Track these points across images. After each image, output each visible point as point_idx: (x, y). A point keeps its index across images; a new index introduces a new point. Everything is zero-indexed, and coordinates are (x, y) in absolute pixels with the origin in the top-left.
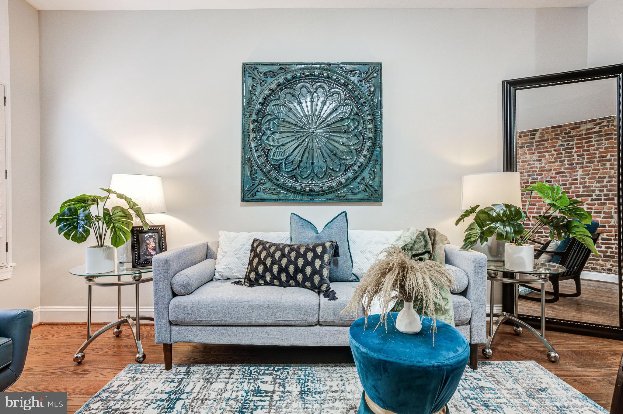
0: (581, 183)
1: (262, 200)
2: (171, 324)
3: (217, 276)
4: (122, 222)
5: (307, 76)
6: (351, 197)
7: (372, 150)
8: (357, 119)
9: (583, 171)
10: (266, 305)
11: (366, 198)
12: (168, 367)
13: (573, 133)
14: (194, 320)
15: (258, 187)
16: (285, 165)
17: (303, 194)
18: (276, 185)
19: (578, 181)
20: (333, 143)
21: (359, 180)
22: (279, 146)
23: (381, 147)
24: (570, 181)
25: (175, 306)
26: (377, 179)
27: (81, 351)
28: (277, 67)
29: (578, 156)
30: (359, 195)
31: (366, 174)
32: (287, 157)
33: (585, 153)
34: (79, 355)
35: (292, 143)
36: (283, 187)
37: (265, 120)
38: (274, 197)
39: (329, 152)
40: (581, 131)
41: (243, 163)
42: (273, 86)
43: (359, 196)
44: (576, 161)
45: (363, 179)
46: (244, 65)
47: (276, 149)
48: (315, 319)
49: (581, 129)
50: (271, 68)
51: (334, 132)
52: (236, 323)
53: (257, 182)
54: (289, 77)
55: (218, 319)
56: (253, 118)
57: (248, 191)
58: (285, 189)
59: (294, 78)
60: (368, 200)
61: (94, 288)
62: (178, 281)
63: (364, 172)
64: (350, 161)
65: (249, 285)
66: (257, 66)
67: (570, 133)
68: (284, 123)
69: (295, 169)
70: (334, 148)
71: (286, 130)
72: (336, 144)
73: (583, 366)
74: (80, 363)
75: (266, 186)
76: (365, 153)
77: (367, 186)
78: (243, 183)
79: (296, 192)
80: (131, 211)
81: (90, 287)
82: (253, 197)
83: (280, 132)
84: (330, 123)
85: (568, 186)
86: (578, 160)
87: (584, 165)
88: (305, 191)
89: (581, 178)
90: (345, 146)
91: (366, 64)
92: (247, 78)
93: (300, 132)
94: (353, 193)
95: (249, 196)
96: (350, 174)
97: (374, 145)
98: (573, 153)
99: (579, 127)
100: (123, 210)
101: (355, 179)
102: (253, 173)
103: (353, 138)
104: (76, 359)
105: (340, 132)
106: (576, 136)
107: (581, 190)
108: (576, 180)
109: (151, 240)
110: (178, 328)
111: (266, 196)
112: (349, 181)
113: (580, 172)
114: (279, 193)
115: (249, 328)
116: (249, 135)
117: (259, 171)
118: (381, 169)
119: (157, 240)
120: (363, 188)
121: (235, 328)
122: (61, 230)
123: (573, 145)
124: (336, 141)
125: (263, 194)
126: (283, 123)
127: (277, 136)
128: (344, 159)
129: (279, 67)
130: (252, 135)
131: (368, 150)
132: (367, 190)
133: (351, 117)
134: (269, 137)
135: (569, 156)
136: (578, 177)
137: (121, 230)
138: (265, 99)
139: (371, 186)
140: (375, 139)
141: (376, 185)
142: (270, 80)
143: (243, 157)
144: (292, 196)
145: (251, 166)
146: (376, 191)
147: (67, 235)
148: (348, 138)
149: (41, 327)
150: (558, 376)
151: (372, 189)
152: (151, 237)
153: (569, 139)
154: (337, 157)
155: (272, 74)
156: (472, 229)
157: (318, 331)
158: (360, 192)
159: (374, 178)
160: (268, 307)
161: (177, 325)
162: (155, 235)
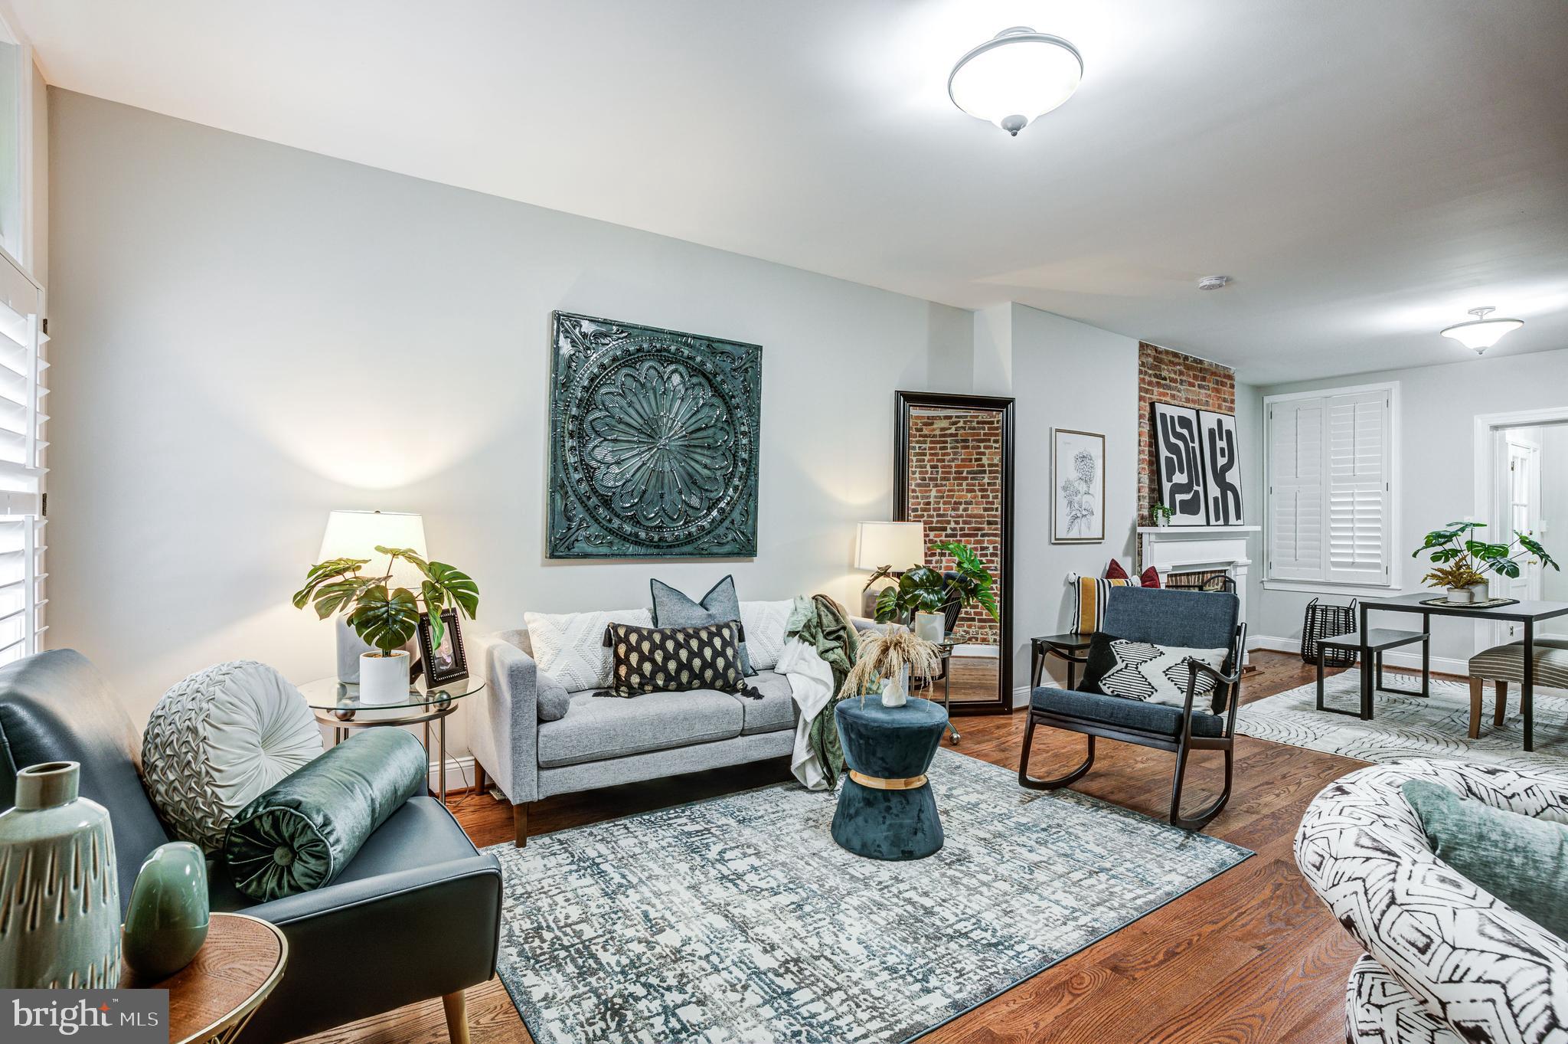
0: (935, 509)
1: (586, 556)
2: (540, 768)
5: (657, 351)
6: (716, 550)
7: (745, 478)
8: (727, 428)
9: (938, 491)
10: (682, 717)
11: (736, 551)
12: (524, 842)
13: (925, 432)
14: (581, 754)
15: (577, 534)
16: (621, 497)
17: (647, 546)
18: (606, 529)
19: (932, 506)
20: (693, 463)
21: (727, 523)
23: (756, 475)
24: (922, 506)
26: (750, 522)
28: (612, 327)
29: (932, 467)
30: (727, 547)
31: (736, 515)
32: (624, 484)
33: (939, 464)
35: (634, 460)
36: (619, 534)
37: (591, 417)
38: (604, 550)
39: (686, 478)
40: (934, 430)
41: (552, 491)
42: (604, 361)
43: (727, 549)
44: (929, 475)
45: (732, 522)
46: (556, 314)
47: (608, 468)
48: (738, 727)
49: (935, 426)
50: (602, 328)
51: (695, 446)
52: (642, 749)
53: (575, 525)
54: (631, 347)
56: (573, 413)
57: (561, 540)
58: (621, 536)
59: (638, 350)
60: (738, 554)
62: (550, 697)
63: (734, 512)
64: (715, 493)
65: (627, 695)
66: (581, 323)
67: (921, 430)
68: (622, 426)
69: (639, 503)
70: (694, 472)
71: (623, 437)
72: (697, 466)
73: (979, 743)
75: (591, 531)
76: (736, 482)
77: (737, 533)
78: (551, 528)
79: (638, 542)
82: (569, 550)
83: (615, 441)
84: (688, 432)
85: (919, 513)
86: (932, 473)
87: (939, 482)
88: (651, 541)
89: (935, 502)
90: (709, 469)
91: (741, 345)
92: (561, 338)
93: (645, 442)
94: (720, 544)
95: (562, 549)
96: (716, 514)
97: (748, 471)
98: (926, 463)
99: (932, 424)
101: (722, 521)
102: (569, 508)
103: (720, 458)
105: (702, 447)
106: (929, 436)
107: (935, 519)
108: (929, 503)
110: (552, 772)
111: (590, 549)
112: (714, 525)
113: (934, 493)
114: (611, 544)
115: (655, 754)
116: (564, 441)
117: (577, 505)
118: (756, 507)
119: (449, 637)
120: (732, 536)
123: (925, 449)
124: (697, 461)
125: (585, 545)
126: (619, 426)
127: (609, 447)
128: (707, 490)
129: (618, 328)
130: (570, 443)
131: (740, 478)
132: (738, 538)
133: (719, 425)
134: (596, 448)
135: (921, 467)
136: (932, 500)
138: (592, 380)
139: (743, 533)
140: (750, 461)
141: (748, 531)
142: (600, 351)
143: (553, 480)
144: (631, 549)
145: (565, 496)
146: (747, 540)
148: (713, 458)
150: (966, 754)
151: (742, 538)
153: (921, 439)
154: (698, 487)
155: (603, 337)
156: (885, 596)
157: (741, 744)
158: (728, 542)
159: (747, 520)
160: (685, 719)
161: (550, 768)
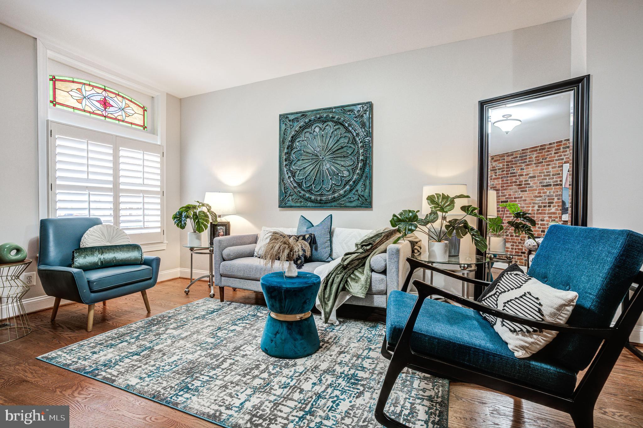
1: (291, 207)
2: (221, 276)
3: (256, 254)
4: (203, 219)
5: (318, 118)
6: (348, 204)
7: (363, 169)
8: (353, 147)
11: (359, 205)
12: (222, 300)
14: (231, 274)
15: (288, 198)
16: (305, 182)
17: (315, 203)
18: (299, 196)
20: (336, 165)
21: (354, 191)
22: (302, 169)
23: (370, 166)
25: (223, 266)
26: (367, 190)
27: (188, 288)
28: (300, 114)
30: (354, 203)
31: (359, 187)
32: (306, 177)
34: (187, 290)
35: (309, 167)
36: (304, 198)
37: (293, 152)
38: (298, 204)
39: (333, 172)
41: (280, 183)
42: (297, 129)
45: (357, 191)
46: (280, 116)
47: (300, 171)
50: (296, 116)
51: (337, 157)
52: (251, 278)
53: (288, 195)
54: (307, 120)
55: (241, 274)
56: (286, 151)
57: (283, 201)
59: (310, 121)
61: (194, 255)
63: (357, 186)
64: (348, 178)
66: (288, 116)
69: (312, 185)
70: (336, 169)
71: (306, 158)
72: (338, 166)
74: (187, 294)
75: (293, 197)
76: (358, 171)
77: (359, 196)
78: (280, 196)
79: (312, 201)
80: (208, 213)
81: (192, 254)
82: (286, 204)
83: (303, 160)
84: (334, 150)
88: (317, 200)
90: (344, 167)
92: (282, 124)
93: (314, 159)
94: (351, 202)
95: (283, 204)
96: (348, 187)
97: (365, 165)
100: (204, 213)
101: (351, 191)
102: (286, 188)
103: (350, 161)
104: (185, 292)
105: (341, 157)
109: (221, 230)
110: (225, 278)
111: (293, 204)
112: (346, 193)
114: (301, 202)
116: (283, 163)
117: (289, 187)
118: (371, 183)
119: (225, 231)
120: (357, 198)
121: (250, 281)
122: (175, 222)
124: (338, 164)
125: (291, 203)
126: (304, 154)
127: (299, 163)
128: (343, 177)
129: (301, 114)
130: (285, 163)
131: (360, 169)
132: (360, 199)
133: (349, 145)
134: (295, 163)
137: (203, 223)
138: (292, 137)
139: (363, 196)
140: (366, 160)
141: (366, 194)
142: (296, 124)
143: (280, 178)
144: (309, 204)
145: (284, 184)
146: (366, 200)
147: (178, 225)
148: (346, 161)
149: (180, 279)
151: (363, 198)
152: (221, 229)
154: (339, 175)
155: (297, 119)
158: (354, 201)
159: (365, 190)
161: (224, 277)
162: (224, 228)
